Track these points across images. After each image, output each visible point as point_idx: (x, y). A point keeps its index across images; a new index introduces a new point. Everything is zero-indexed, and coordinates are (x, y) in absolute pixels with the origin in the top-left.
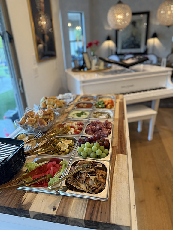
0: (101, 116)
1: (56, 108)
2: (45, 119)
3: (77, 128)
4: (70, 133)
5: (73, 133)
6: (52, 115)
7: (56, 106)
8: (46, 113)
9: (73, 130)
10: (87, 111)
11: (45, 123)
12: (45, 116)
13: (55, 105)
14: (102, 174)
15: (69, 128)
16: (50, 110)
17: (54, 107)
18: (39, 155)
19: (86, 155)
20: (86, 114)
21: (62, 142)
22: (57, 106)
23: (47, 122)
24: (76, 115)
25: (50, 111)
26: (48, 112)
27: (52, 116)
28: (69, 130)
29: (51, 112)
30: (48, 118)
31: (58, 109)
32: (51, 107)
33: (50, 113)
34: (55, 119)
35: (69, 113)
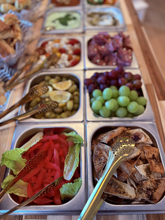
0: (102, 20)
1: (19, 11)
2: (6, 40)
3: (71, 52)
4: (62, 64)
5: (68, 63)
6: (17, 27)
7: (19, 6)
8: (5, 27)
9: (65, 56)
10: (75, 12)
11: (10, 49)
12: (4, 34)
13: (17, 4)
14: (154, 155)
15: (58, 54)
16: (10, 18)
17: (14, 9)
18: (19, 123)
19: (109, 113)
20: (75, 18)
21: (54, 86)
22: (22, 6)
23: (12, 45)
24: (57, 22)
25: (11, 20)
26: (8, 23)
27: (17, 31)
28: (59, 58)
29: (14, 23)
30: (12, 37)
31: (24, 12)
32: (10, 11)
33: (11, 24)
34: (24, 35)
35: (43, 18)
